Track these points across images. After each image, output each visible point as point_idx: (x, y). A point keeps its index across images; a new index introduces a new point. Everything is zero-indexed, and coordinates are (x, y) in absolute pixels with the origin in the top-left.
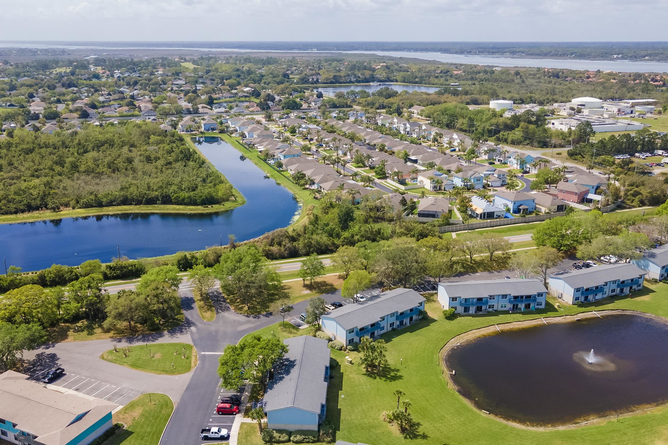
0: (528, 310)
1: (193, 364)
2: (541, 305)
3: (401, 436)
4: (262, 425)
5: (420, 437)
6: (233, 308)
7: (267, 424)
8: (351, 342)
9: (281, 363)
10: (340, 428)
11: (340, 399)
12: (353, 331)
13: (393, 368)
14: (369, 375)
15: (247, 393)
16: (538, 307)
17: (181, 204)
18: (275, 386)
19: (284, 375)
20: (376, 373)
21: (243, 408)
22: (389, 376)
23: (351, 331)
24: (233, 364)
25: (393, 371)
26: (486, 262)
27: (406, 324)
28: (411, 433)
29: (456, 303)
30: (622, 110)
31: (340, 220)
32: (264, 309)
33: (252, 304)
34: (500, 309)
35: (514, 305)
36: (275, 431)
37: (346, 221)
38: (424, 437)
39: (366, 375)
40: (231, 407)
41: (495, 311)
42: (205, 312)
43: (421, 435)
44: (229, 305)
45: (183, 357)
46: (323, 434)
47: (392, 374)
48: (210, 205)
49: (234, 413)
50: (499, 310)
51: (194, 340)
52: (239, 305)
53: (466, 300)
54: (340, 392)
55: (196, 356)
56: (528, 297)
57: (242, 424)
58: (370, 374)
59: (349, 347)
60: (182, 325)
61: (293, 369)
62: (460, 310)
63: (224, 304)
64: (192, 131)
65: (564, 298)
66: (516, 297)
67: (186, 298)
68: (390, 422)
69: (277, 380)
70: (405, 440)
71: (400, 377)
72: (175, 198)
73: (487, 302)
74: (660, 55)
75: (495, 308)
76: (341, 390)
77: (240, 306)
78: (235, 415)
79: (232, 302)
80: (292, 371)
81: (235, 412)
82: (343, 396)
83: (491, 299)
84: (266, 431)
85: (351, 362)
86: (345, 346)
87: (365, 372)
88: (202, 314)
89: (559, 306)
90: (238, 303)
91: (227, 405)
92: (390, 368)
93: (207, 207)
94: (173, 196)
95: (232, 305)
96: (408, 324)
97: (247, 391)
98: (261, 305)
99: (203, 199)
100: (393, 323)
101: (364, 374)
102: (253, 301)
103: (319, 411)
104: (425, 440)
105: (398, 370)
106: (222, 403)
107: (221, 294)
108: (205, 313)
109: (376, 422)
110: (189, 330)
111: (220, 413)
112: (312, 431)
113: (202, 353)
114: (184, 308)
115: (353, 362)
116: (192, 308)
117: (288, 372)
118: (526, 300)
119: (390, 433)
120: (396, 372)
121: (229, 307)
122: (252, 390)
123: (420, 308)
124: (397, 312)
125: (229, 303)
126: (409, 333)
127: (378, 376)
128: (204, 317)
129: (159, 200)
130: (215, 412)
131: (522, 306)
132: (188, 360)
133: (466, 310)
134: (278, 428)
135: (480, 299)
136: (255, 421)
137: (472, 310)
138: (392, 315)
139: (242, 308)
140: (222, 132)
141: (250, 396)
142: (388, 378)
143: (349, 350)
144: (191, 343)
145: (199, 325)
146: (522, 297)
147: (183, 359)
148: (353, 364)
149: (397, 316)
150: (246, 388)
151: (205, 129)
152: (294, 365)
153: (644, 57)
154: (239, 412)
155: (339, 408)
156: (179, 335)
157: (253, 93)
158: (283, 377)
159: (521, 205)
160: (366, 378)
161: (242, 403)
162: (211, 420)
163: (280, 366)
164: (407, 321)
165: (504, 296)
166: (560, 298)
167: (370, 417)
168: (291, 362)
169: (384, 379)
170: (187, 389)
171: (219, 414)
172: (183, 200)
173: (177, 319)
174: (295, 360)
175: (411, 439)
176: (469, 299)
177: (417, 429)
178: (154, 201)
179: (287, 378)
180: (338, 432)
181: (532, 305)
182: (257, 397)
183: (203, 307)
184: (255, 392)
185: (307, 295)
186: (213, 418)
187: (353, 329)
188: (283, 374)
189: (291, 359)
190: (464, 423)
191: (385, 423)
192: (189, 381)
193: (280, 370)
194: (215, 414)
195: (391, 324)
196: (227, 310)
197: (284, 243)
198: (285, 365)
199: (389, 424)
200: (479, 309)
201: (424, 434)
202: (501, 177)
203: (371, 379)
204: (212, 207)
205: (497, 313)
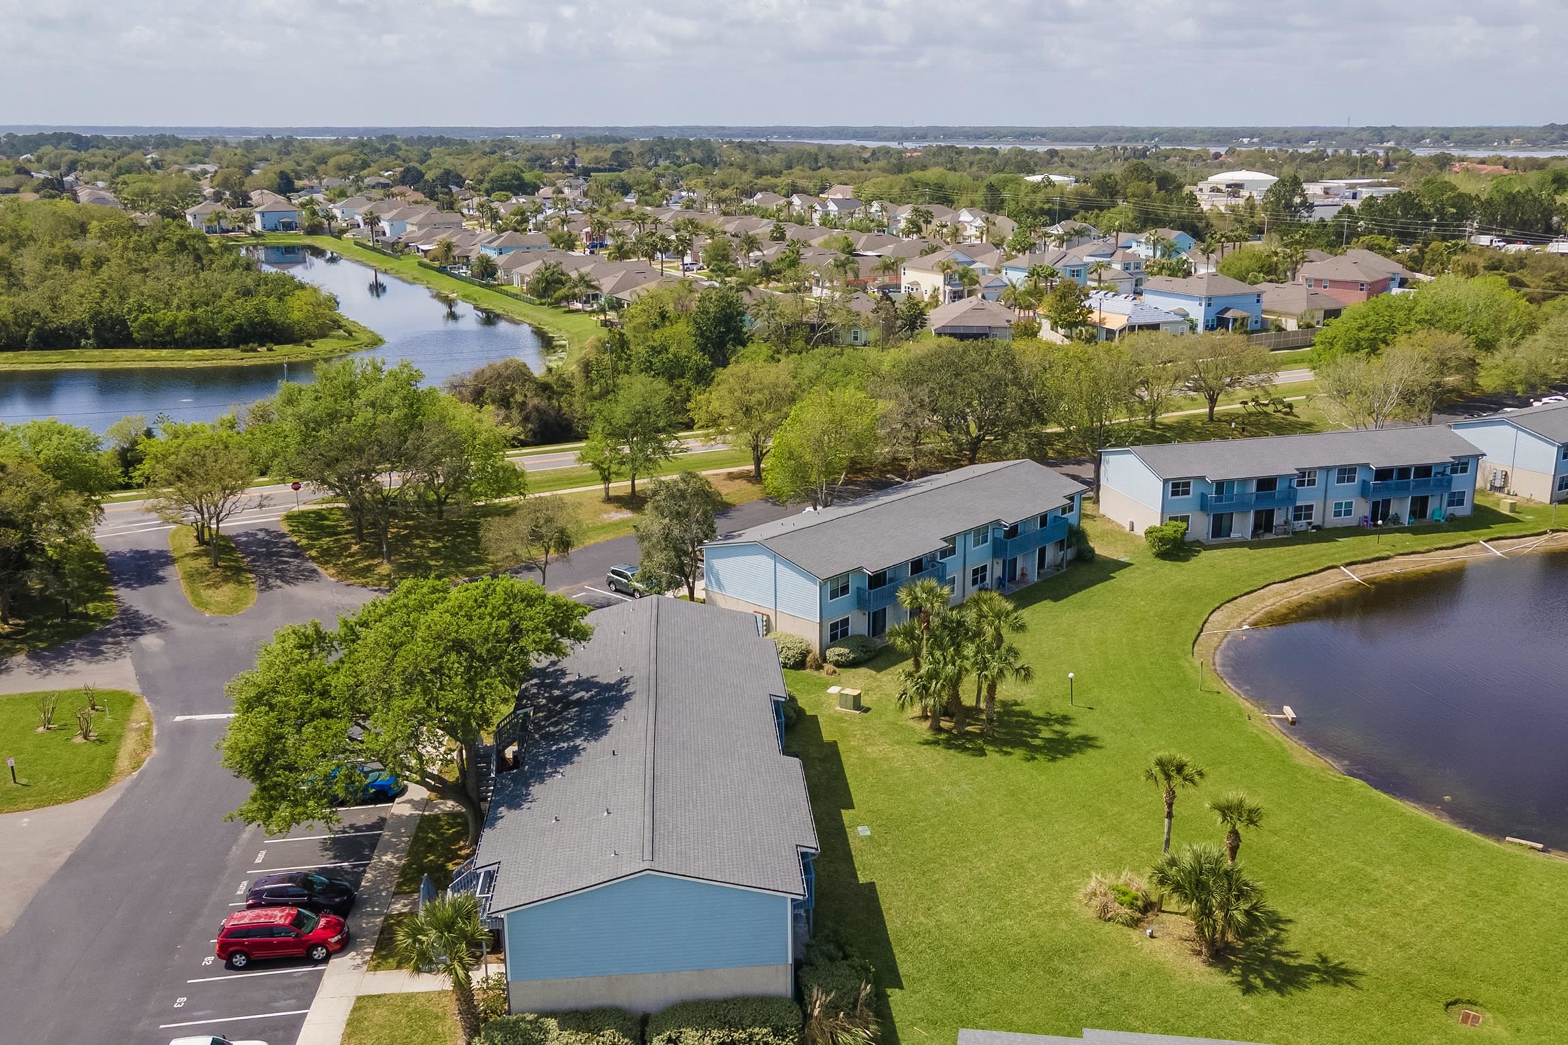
0: (1421, 520)
1: (123, 762)
2: (1461, 502)
3: (1219, 981)
4: (478, 996)
5: (1314, 977)
6: (332, 571)
7: (503, 988)
8: (837, 632)
9: (553, 700)
10: (902, 971)
11: (854, 844)
12: (845, 590)
13: (1040, 713)
14: (948, 745)
15: (387, 858)
16: (1451, 509)
17: (164, 345)
18: (536, 789)
19: (578, 742)
20: (981, 735)
21: (368, 922)
22: (1037, 742)
23: (837, 587)
24: (303, 697)
25: (1046, 721)
26: (1199, 424)
27: (1023, 575)
28: (1264, 962)
29: (1187, 504)
30: (1331, 192)
31: (701, 341)
32: (458, 567)
33: (410, 555)
34: (1332, 521)
35: (1375, 505)
36: (552, 1023)
37: (720, 344)
38: (1336, 975)
39: (936, 743)
40: (298, 921)
41: (1317, 528)
42: (215, 586)
43: (1312, 969)
44: (315, 566)
45: (79, 740)
46: (831, 1009)
47: (1046, 733)
48: (262, 345)
49: (319, 953)
50: (1328, 525)
51: (142, 677)
52: (355, 562)
53: (1220, 485)
54: (846, 815)
55: (147, 732)
56: (1424, 471)
57: (363, 1004)
58: (956, 741)
59: (833, 653)
60: (103, 633)
61: (622, 712)
62: (1200, 526)
63: (296, 562)
64: (228, 231)
65: (1513, 487)
66: (1383, 474)
67: (137, 552)
68: (1134, 923)
69: (543, 765)
70: (1250, 998)
71: (1086, 742)
72: (143, 327)
73: (1290, 496)
74: (1339, 138)
75: (1316, 519)
76: (850, 806)
77: (362, 565)
78: (325, 960)
79: (326, 556)
80: (617, 719)
81: (324, 944)
82: (864, 831)
83: (1301, 483)
84: (501, 1027)
85: (857, 703)
86: (816, 648)
87: (928, 736)
88: (199, 595)
89: (1513, 507)
90: (352, 555)
91: (279, 916)
92: (1027, 714)
93: (255, 351)
94: (136, 319)
95: (327, 562)
96: (1034, 577)
97: (390, 847)
98: (445, 558)
99: (240, 325)
100: (984, 568)
101: (927, 743)
102: (415, 546)
103: (796, 886)
104: (1346, 990)
105: (1065, 720)
106: (250, 907)
107: (283, 535)
108: (210, 592)
109: (1063, 926)
110: (132, 646)
111: (240, 960)
112: (765, 1000)
113: (179, 719)
114: (122, 580)
115: (865, 702)
116: (161, 580)
117: (597, 727)
118: (1417, 486)
119: (1157, 972)
120: (1058, 727)
121: (315, 571)
122: (417, 840)
123: (1071, 517)
124: (997, 523)
125: (313, 559)
126: (1048, 603)
127: (987, 742)
128: (205, 605)
129: (88, 338)
130: (209, 960)
131: (1402, 508)
132: (101, 750)
133: (1220, 528)
134: (571, 1004)
135: (1266, 484)
136: (436, 983)
137: (1243, 526)
138: (980, 533)
139: (369, 569)
140: (314, 230)
141: (408, 865)
142: (1037, 749)
143: (838, 664)
144: (134, 688)
145: (181, 628)
146: (1404, 472)
147: (78, 746)
148: (867, 710)
149: (995, 539)
150: (386, 834)
151: (264, 227)
152: (628, 697)
153: (1307, 142)
154: (345, 946)
155: (862, 880)
156: (78, 665)
157: (403, 177)
158: (575, 750)
159: (1227, 310)
160: (939, 756)
161: (365, 902)
162: (181, 1001)
163: (550, 711)
164: (1027, 565)
165: (1346, 473)
166: (1501, 489)
167: (1030, 907)
168: (608, 687)
169: (1019, 753)
170: (69, 863)
171: (231, 967)
172: (170, 329)
173: (86, 616)
174: (624, 681)
175: (1280, 990)
176: (1231, 482)
177: (1275, 939)
178: (70, 337)
179: (593, 751)
180: (894, 995)
181: (1432, 505)
182: (442, 868)
183: (207, 573)
184: (431, 847)
185: (623, 523)
186: (192, 992)
187: (846, 575)
188: (569, 739)
189: (604, 679)
190: (1474, 894)
191: (1112, 930)
192: (88, 832)
193: (555, 724)
194: (208, 971)
195: (975, 572)
196: (307, 578)
197: (519, 398)
198: (579, 702)
199: (1134, 934)
200: (1264, 523)
201: (1324, 960)
202: (1132, 270)
203: (963, 757)
204: (270, 350)
205: (1323, 534)
